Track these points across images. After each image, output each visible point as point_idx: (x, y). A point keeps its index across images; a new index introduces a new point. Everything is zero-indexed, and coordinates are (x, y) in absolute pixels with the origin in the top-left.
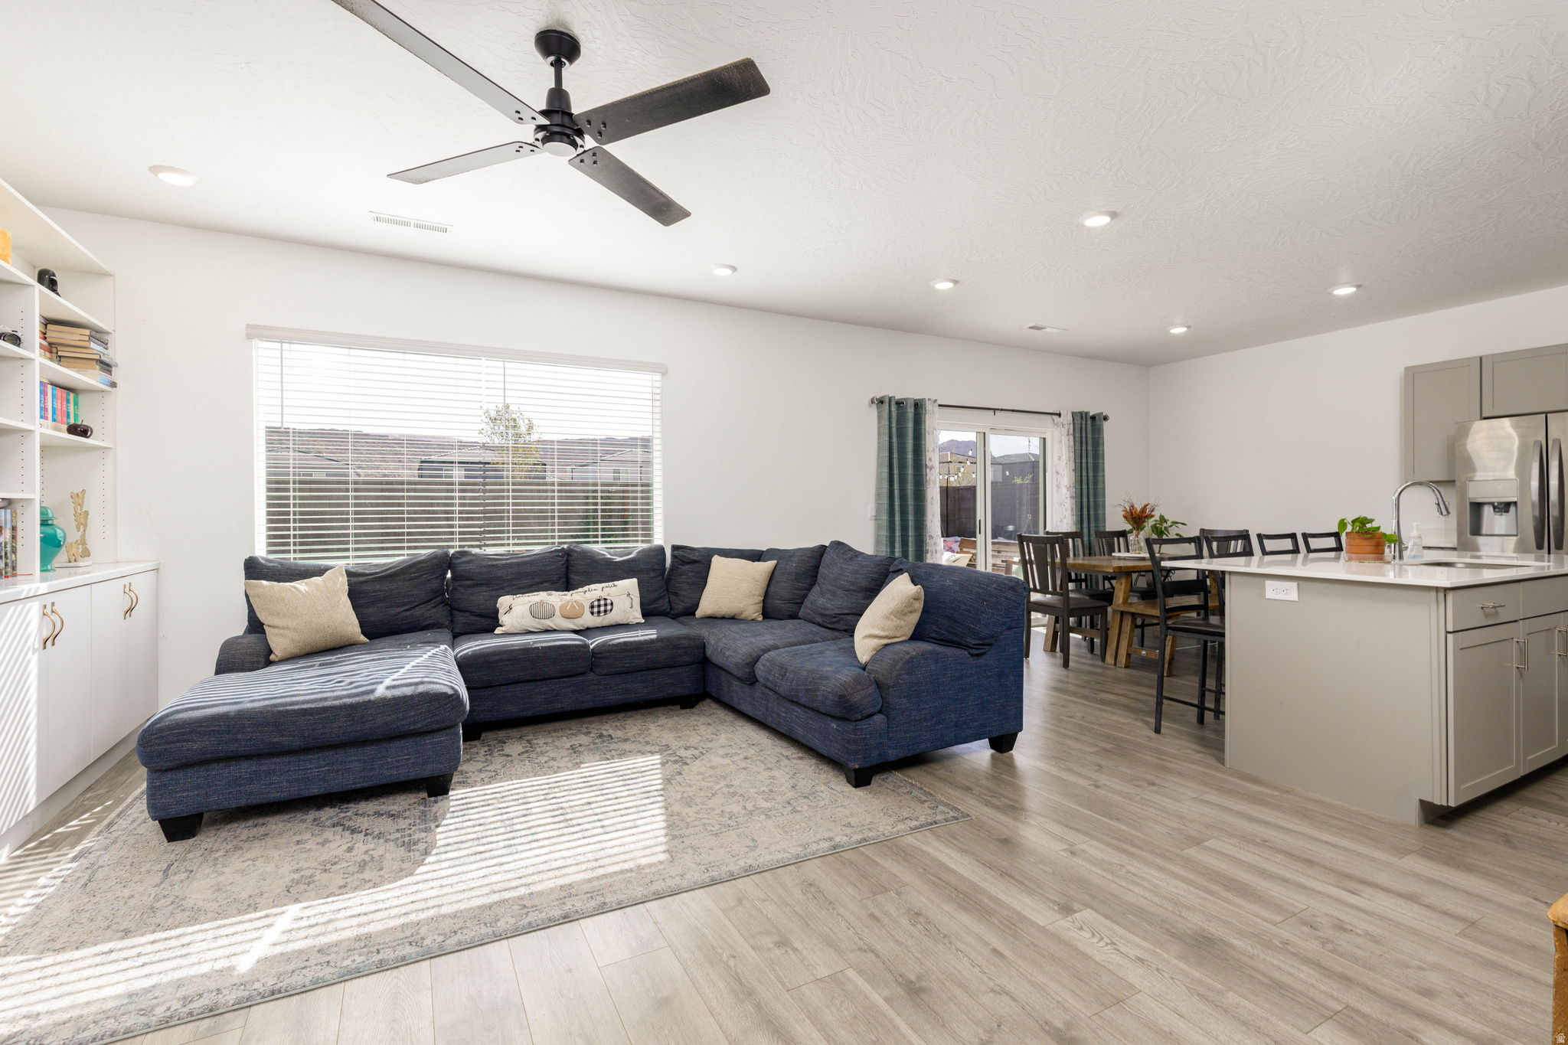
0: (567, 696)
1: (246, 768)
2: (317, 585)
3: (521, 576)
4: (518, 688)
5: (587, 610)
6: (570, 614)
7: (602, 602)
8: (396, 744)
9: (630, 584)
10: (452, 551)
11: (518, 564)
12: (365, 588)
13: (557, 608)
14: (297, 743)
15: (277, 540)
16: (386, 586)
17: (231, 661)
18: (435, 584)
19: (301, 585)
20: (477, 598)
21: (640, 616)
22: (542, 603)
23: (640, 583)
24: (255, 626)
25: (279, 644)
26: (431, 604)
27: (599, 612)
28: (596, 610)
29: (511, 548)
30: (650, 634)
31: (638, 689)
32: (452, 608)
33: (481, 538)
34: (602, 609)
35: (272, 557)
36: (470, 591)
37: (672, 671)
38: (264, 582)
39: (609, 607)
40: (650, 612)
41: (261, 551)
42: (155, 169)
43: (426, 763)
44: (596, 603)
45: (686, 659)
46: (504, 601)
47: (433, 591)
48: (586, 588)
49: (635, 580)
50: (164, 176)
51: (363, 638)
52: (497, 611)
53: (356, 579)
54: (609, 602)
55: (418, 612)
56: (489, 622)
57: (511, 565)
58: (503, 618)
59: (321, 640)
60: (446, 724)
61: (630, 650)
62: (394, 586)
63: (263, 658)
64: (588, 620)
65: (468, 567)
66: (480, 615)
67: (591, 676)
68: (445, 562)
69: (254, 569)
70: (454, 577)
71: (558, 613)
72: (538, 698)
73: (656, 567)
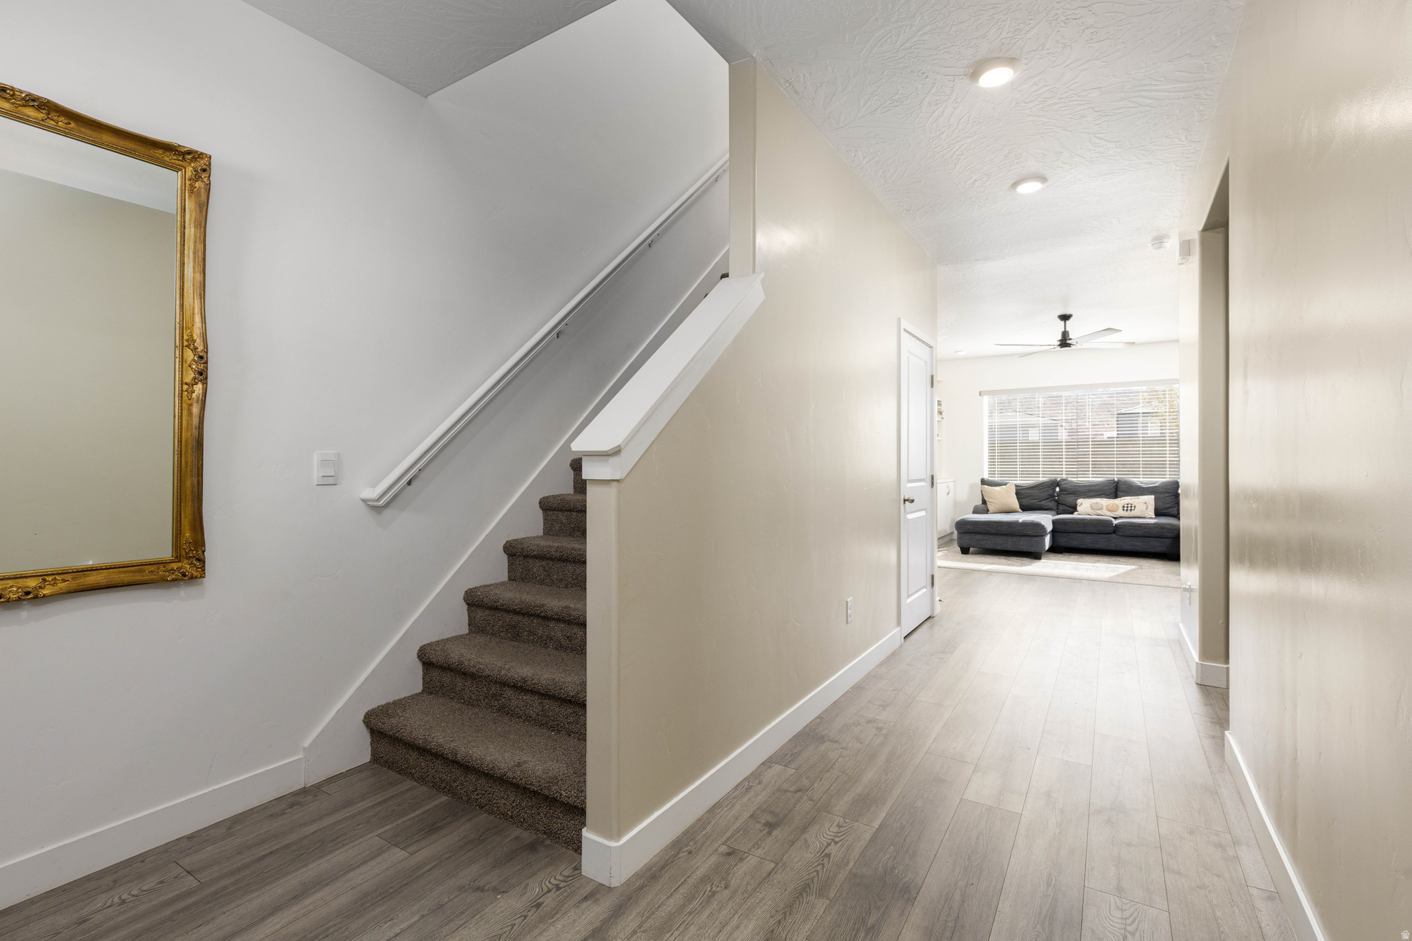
0: (1101, 543)
1: (980, 537)
2: (1004, 489)
3: (1090, 491)
4: (1080, 535)
5: (1121, 509)
6: (1111, 509)
7: (1130, 505)
8: (1023, 538)
9: (1150, 499)
10: (1059, 479)
11: (1089, 486)
12: (1022, 491)
13: (1104, 505)
14: (993, 531)
15: (992, 473)
16: (1030, 491)
17: (976, 511)
18: (1051, 492)
19: (997, 488)
20: (1069, 499)
21: (1153, 514)
22: (1097, 503)
23: (1155, 499)
24: (984, 502)
25: (991, 507)
26: (1048, 500)
27: (1127, 510)
28: (1125, 509)
29: (1091, 479)
30: (1152, 521)
31: (1140, 545)
32: (1058, 503)
33: (1076, 474)
34: (1129, 508)
35: (990, 479)
36: (1066, 496)
37: (1160, 540)
38: (986, 486)
39: (1133, 508)
40: (1158, 513)
41: (986, 477)
42: (956, 352)
43: (1032, 547)
44: (1126, 506)
45: (1169, 535)
46: (1080, 501)
47: (1049, 495)
48: (1123, 498)
49: (1153, 497)
50: (958, 353)
51: (1020, 510)
52: (1077, 505)
53: (1018, 488)
54: (1133, 505)
55: (1043, 503)
56: (1073, 509)
57: (1086, 486)
58: (1078, 508)
59: (1005, 508)
60: (1039, 534)
61: (1135, 526)
62: (1033, 491)
63: (987, 511)
64: (1120, 513)
65: (1065, 486)
66: (1070, 507)
67: (1114, 535)
68: (1055, 483)
69: (983, 482)
70: (1061, 490)
71: (1104, 508)
72: (1088, 541)
73: (1170, 491)
